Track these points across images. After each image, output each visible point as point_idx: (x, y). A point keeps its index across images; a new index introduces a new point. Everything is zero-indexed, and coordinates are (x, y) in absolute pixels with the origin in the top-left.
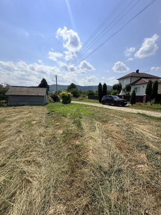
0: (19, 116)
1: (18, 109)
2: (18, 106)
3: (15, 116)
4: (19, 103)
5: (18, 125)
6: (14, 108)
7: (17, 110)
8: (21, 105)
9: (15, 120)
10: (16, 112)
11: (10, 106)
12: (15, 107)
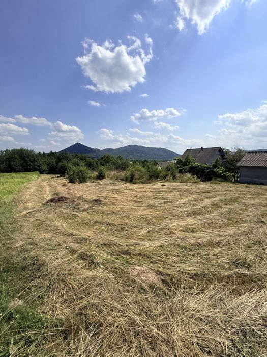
0: (257, 201)
1: (254, 188)
2: (253, 184)
3: (251, 199)
4: (255, 179)
5: (259, 212)
6: (246, 187)
7: (252, 190)
8: (259, 182)
9: (252, 205)
10: (252, 194)
11: (240, 182)
12: (248, 185)
